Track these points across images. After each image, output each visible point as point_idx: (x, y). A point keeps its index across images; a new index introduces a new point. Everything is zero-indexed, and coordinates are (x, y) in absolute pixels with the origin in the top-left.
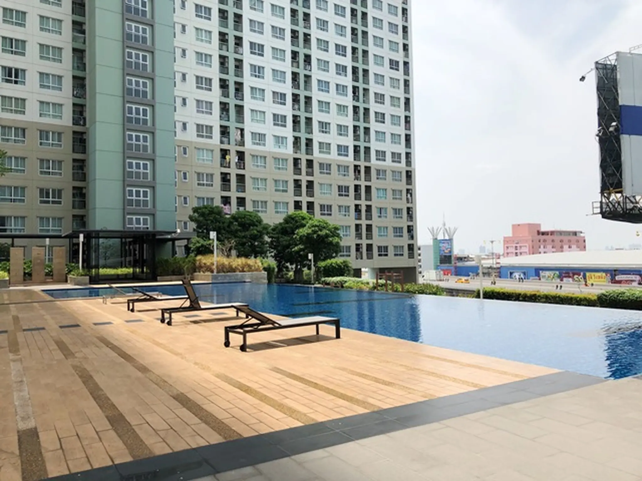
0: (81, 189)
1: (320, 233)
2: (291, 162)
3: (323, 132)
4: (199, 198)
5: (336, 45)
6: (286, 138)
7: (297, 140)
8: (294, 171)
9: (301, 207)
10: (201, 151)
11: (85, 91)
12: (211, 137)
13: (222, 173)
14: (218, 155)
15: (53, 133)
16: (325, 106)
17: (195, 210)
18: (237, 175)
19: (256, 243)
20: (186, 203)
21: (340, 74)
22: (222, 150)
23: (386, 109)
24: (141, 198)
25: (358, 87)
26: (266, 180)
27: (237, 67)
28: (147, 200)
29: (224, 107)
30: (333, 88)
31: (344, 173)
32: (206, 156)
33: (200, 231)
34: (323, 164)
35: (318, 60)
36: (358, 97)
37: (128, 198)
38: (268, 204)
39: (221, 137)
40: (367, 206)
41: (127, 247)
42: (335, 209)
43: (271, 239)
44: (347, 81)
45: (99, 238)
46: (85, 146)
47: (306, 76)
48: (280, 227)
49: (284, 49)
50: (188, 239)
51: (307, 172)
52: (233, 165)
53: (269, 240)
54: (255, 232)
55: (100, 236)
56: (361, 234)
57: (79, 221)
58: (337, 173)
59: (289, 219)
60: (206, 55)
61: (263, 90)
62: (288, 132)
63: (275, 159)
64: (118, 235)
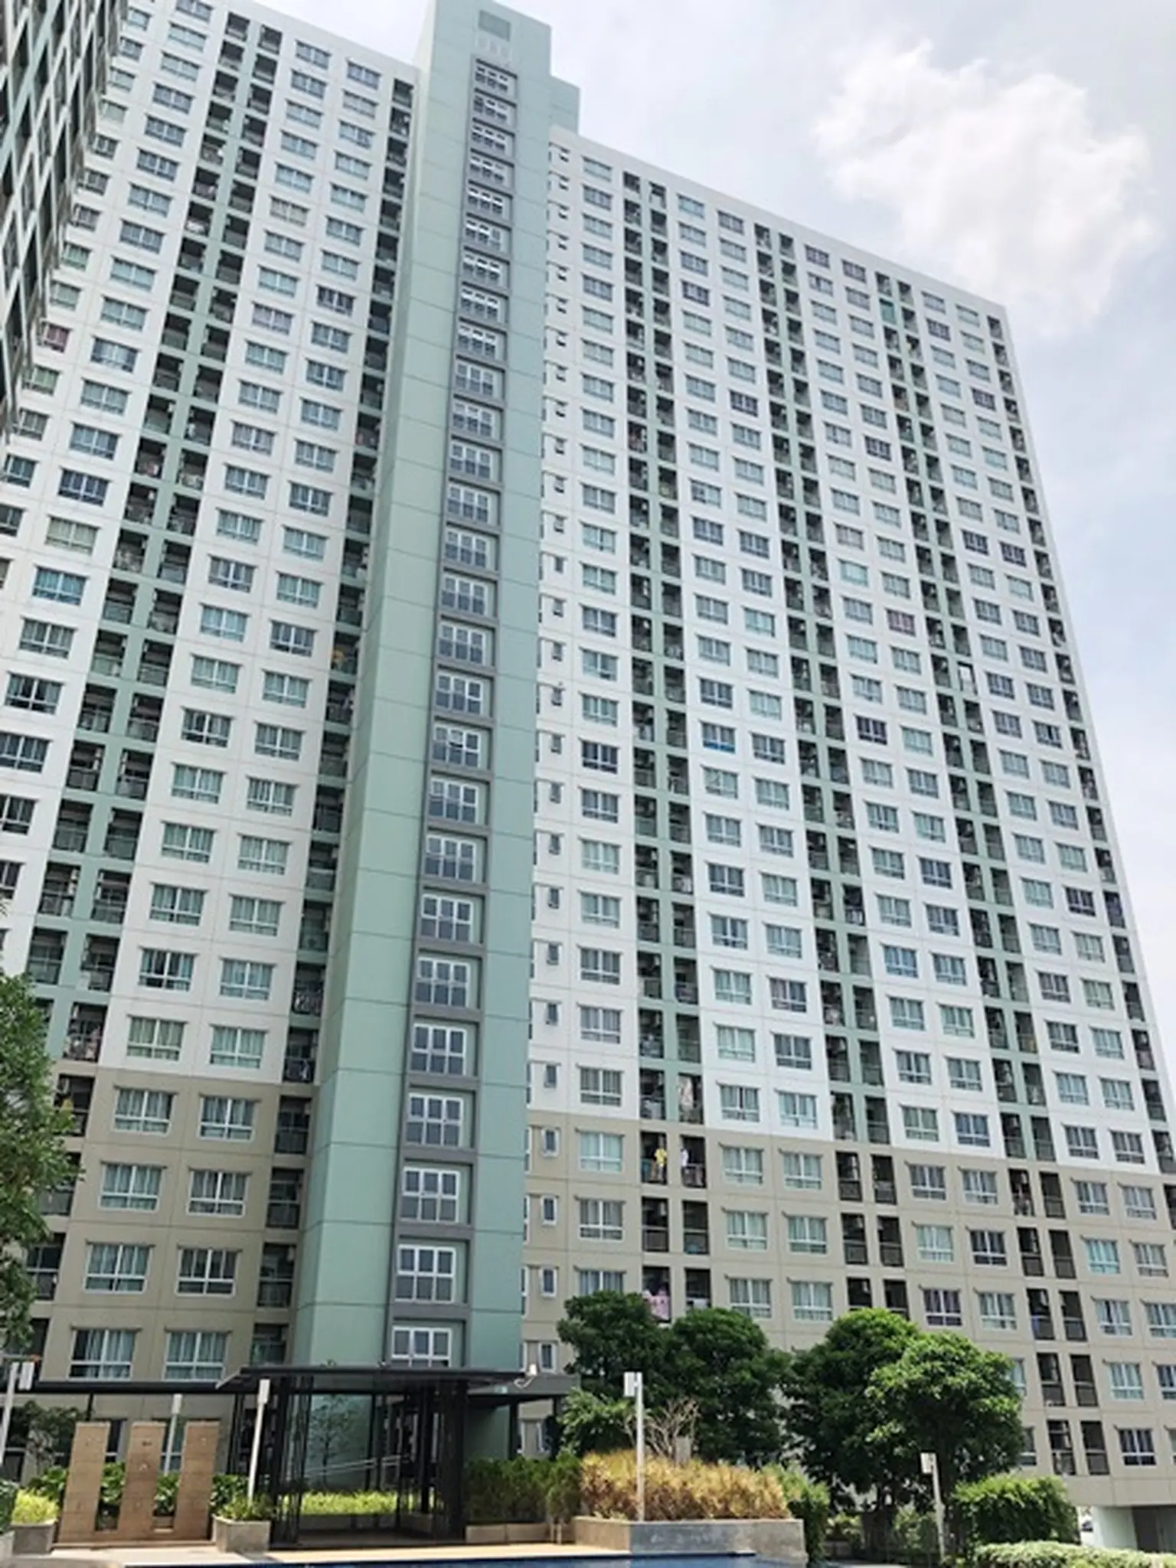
0: (283, 1248)
1: (950, 1380)
2: (830, 1166)
3: (911, 1079)
4: (584, 1273)
5: (923, 861)
6: (813, 1097)
7: (841, 1104)
8: (841, 1191)
9: (868, 1296)
10: (592, 1139)
11: (321, 996)
12: (617, 1102)
13: (645, 1200)
14: (634, 1148)
15: (235, 1102)
16: (909, 1010)
17: (575, 1307)
18: (686, 1204)
19: (751, 1415)
20: (549, 1288)
21: (940, 930)
22: (644, 1135)
23: (1076, 1011)
24: (434, 1274)
25: (993, 961)
26: (763, 1216)
27: (678, 923)
28: (449, 1280)
29: (650, 1022)
30: (925, 964)
31: (981, 1193)
32: (603, 1151)
33: (589, 1372)
34: (922, 1169)
35: (880, 897)
36: (995, 984)
37: (401, 1273)
38: (772, 1286)
39: (643, 1100)
40: (1065, 1294)
41: (387, 1425)
42: (969, 1303)
43: (792, 1401)
44: (963, 945)
45: (313, 1391)
46: (306, 1134)
47: (852, 938)
48: (818, 1360)
49: (792, 875)
50: (557, 1399)
51: (876, 1192)
52: (674, 1176)
53: (787, 1403)
54: (748, 1376)
55: (316, 1386)
56: (1059, 1386)
57: (268, 1343)
58: (963, 1193)
59: (844, 1336)
60: (605, 899)
61: (747, 977)
62: (816, 1081)
63: (787, 1155)
64: (366, 1382)
